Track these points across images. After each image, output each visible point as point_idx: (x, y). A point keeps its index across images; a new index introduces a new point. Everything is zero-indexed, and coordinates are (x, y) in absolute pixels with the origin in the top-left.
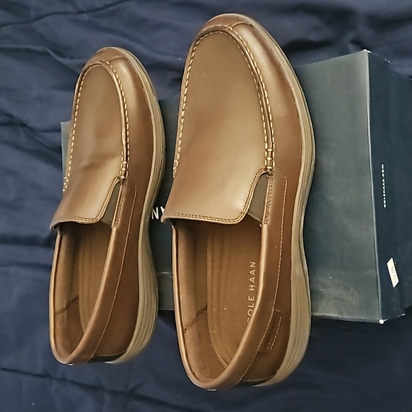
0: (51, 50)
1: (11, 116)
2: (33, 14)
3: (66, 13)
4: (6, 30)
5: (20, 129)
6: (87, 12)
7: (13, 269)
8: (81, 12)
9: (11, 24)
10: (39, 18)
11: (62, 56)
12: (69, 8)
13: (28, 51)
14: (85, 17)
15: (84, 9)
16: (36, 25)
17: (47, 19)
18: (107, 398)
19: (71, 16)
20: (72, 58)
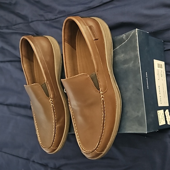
2: (30, 20)
3: (41, 20)
4: (20, 26)
6: (49, 20)
8: (47, 20)
9: (22, 23)
10: (32, 22)
12: (43, 19)
14: (48, 22)
16: (31, 24)
17: (34, 22)
19: (43, 22)
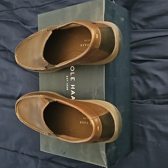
0: (20, 21)
1: (5, 47)
2: (14, 8)
5: (9, 53)
6: (35, 7)
7: (5, 109)
8: (32, 7)
9: (5, 11)
10: (16, 9)
11: (25, 24)
12: (28, 6)
13: (12, 22)
14: (34, 9)
15: (34, 6)
16: (15, 12)
17: (19, 10)
18: (40, 161)
19: (29, 9)
20: (29, 25)
